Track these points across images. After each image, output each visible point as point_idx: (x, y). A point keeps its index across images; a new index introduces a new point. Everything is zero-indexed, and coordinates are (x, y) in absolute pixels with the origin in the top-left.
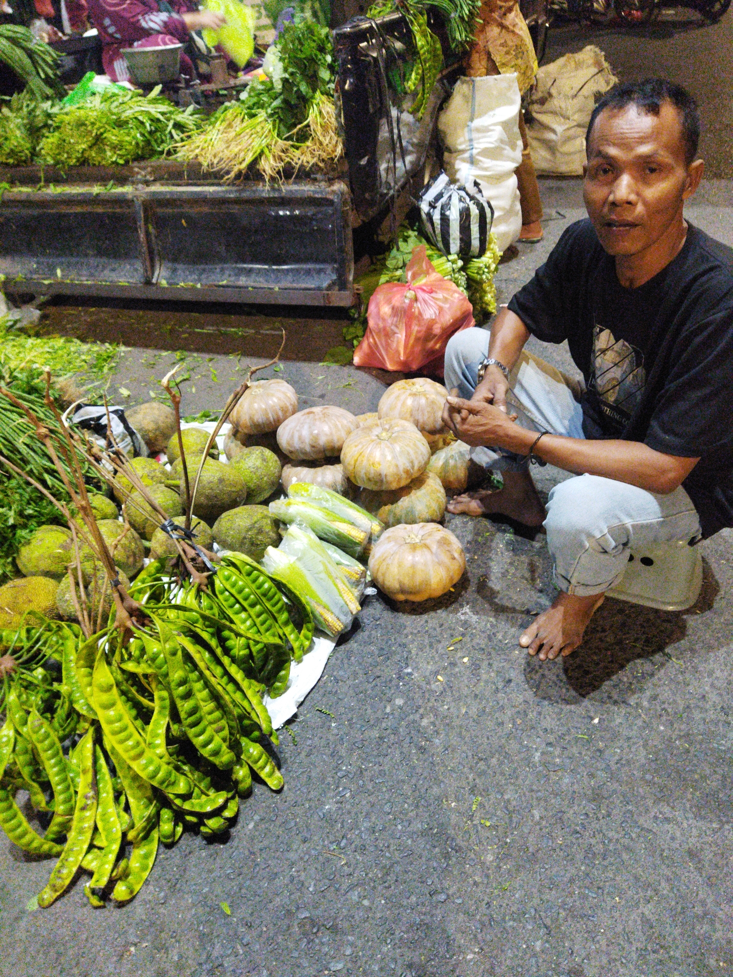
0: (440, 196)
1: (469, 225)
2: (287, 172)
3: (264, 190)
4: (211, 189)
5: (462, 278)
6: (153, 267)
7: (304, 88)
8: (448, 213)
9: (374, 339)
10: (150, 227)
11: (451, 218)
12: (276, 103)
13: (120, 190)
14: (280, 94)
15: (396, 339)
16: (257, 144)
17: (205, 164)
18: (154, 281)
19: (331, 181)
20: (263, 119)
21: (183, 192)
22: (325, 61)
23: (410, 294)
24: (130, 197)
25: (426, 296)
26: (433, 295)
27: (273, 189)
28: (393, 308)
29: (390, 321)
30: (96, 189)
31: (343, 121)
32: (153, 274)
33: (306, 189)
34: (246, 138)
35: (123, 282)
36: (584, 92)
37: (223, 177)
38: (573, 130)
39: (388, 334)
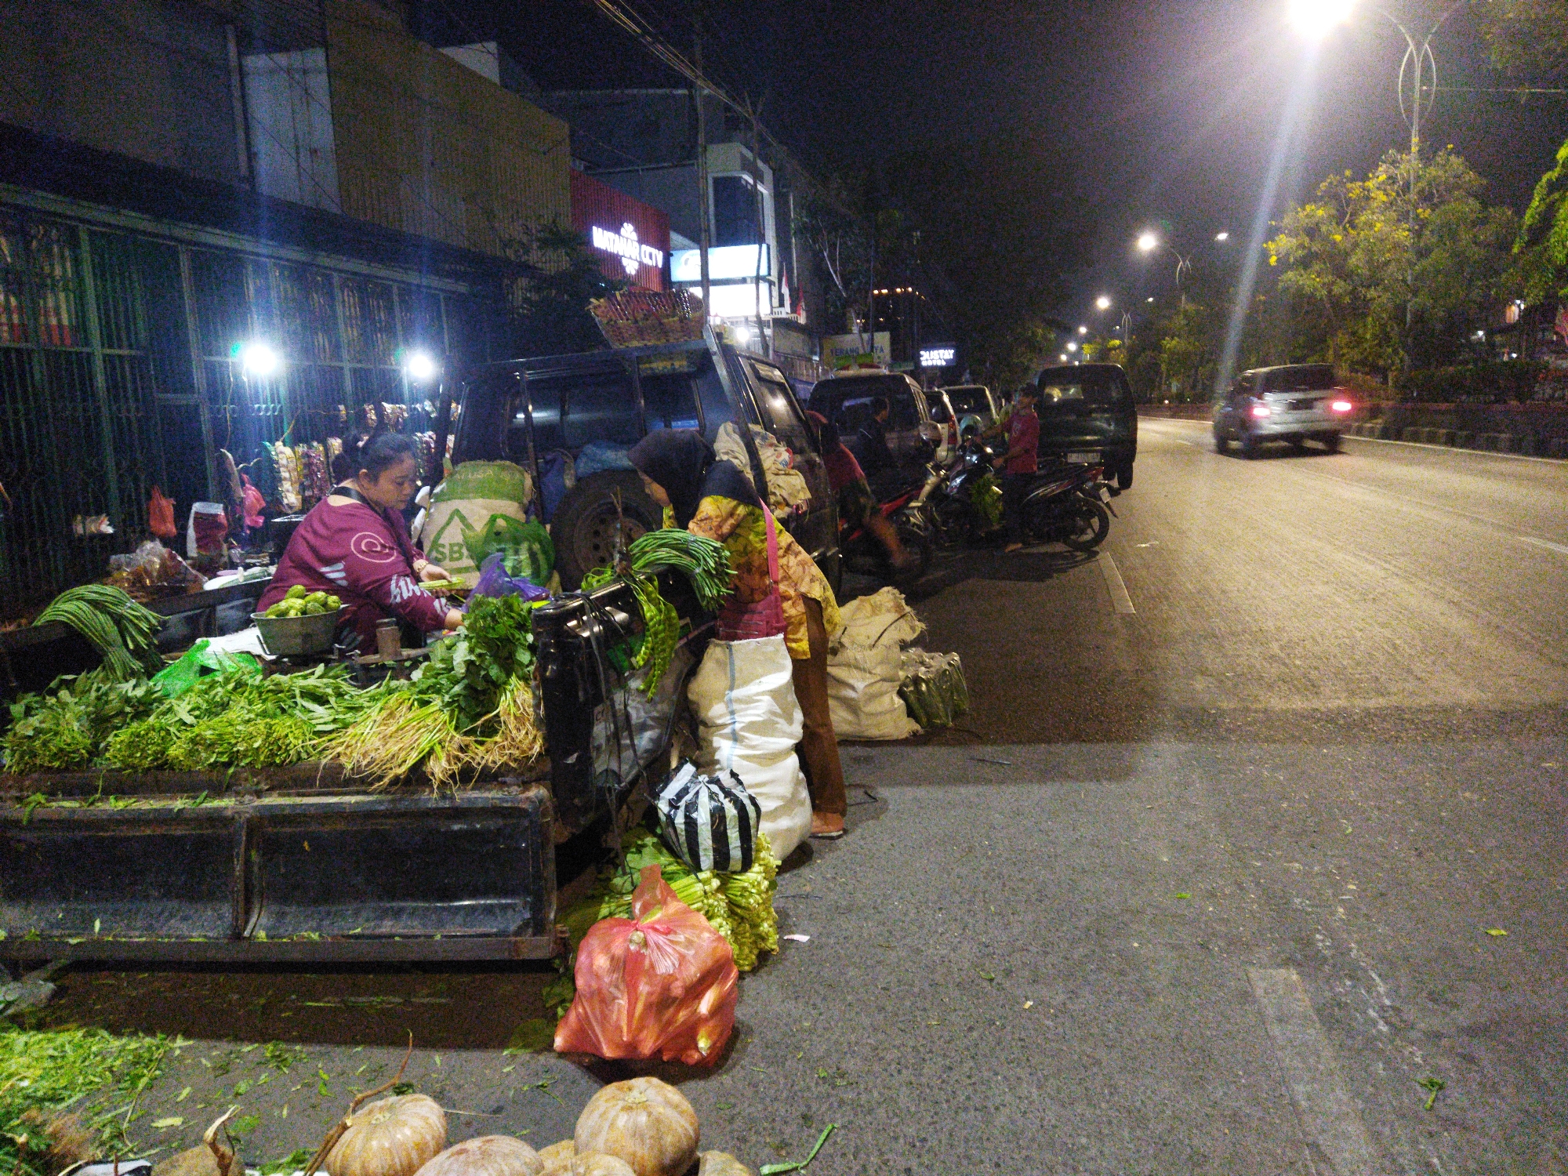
0: (685, 791)
1: (725, 829)
2: (466, 775)
3: (430, 798)
4: (353, 799)
5: (720, 903)
6: (248, 913)
7: (494, 672)
8: (694, 815)
9: (584, 1008)
10: (253, 853)
11: (700, 821)
12: (457, 689)
13: (216, 803)
14: (463, 678)
15: (616, 1007)
16: (425, 742)
17: (349, 766)
18: (246, 934)
19: (526, 785)
20: (437, 708)
21: (312, 805)
22: (526, 640)
23: (638, 936)
24: (229, 813)
25: (661, 939)
26: (670, 937)
27: (444, 797)
28: (612, 958)
29: (607, 980)
30: (179, 804)
31: (542, 712)
32: (247, 922)
33: (491, 795)
34: (411, 733)
35: (197, 938)
36: (884, 640)
37: (371, 784)
38: (878, 685)
39: (604, 1000)
